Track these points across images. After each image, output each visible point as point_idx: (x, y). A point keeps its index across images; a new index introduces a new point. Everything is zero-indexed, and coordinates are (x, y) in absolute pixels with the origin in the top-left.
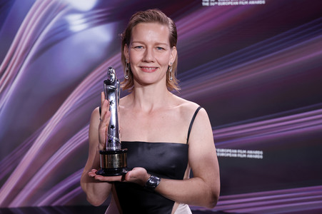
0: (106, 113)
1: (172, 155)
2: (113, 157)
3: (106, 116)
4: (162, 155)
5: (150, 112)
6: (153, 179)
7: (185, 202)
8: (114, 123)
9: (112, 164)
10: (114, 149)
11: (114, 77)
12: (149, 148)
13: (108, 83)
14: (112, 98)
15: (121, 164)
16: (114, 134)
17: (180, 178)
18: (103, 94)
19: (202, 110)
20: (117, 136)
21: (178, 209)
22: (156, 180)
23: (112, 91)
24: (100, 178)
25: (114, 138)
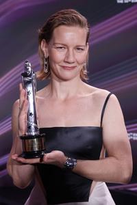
0: (24, 102)
1: (88, 137)
2: (33, 142)
3: (25, 104)
4: (79, 137)
5: (66, 101)
6: (70, 161)
7: (102, 180)
8: (32, 111)
9: (32, 148)
10: (33, 134)
11: (30, 70)
12: (67, 132)
13: (25, 75)
14: (30, 88)
15: (40, 147)
16: (33, 120)
17: (97, 157)
18: (21, 85)
19: (113, 96)
20: (36, 122)
21: (97, 186)
22: (72, 162)
23: (30, 82)
24: (22, 160)
25: (33, 124)
